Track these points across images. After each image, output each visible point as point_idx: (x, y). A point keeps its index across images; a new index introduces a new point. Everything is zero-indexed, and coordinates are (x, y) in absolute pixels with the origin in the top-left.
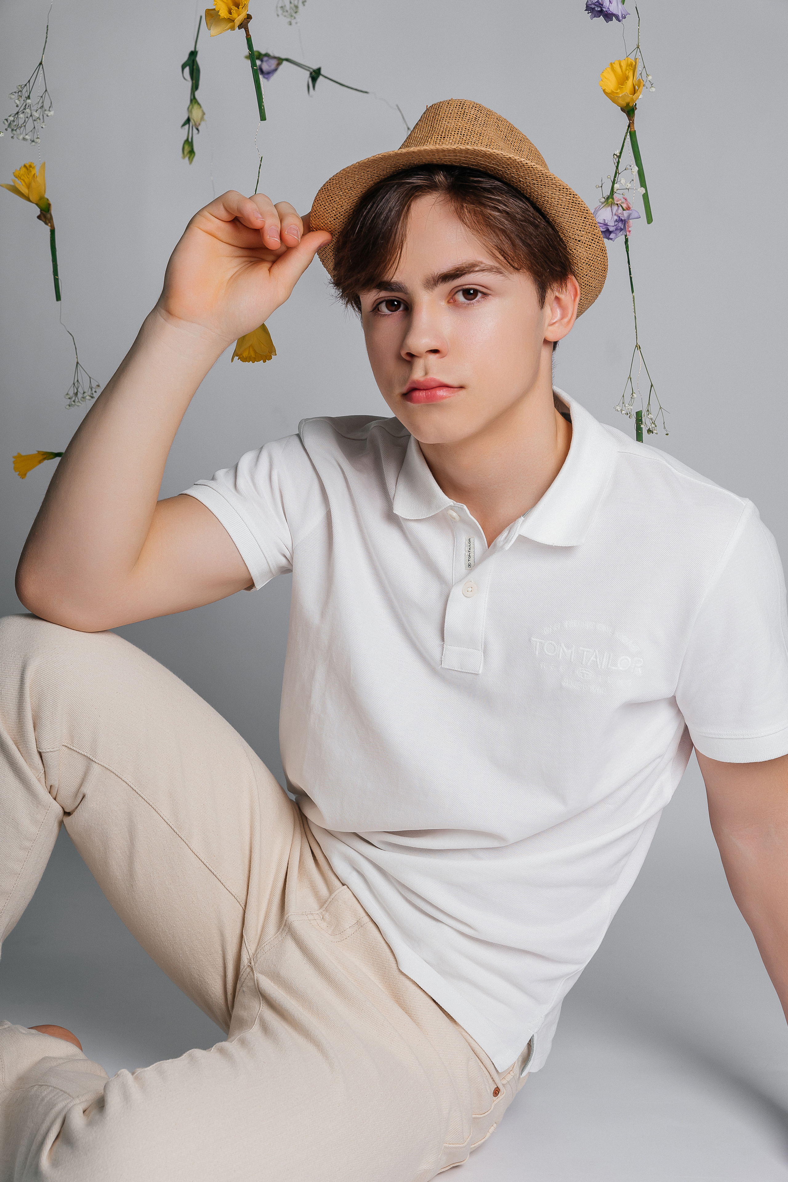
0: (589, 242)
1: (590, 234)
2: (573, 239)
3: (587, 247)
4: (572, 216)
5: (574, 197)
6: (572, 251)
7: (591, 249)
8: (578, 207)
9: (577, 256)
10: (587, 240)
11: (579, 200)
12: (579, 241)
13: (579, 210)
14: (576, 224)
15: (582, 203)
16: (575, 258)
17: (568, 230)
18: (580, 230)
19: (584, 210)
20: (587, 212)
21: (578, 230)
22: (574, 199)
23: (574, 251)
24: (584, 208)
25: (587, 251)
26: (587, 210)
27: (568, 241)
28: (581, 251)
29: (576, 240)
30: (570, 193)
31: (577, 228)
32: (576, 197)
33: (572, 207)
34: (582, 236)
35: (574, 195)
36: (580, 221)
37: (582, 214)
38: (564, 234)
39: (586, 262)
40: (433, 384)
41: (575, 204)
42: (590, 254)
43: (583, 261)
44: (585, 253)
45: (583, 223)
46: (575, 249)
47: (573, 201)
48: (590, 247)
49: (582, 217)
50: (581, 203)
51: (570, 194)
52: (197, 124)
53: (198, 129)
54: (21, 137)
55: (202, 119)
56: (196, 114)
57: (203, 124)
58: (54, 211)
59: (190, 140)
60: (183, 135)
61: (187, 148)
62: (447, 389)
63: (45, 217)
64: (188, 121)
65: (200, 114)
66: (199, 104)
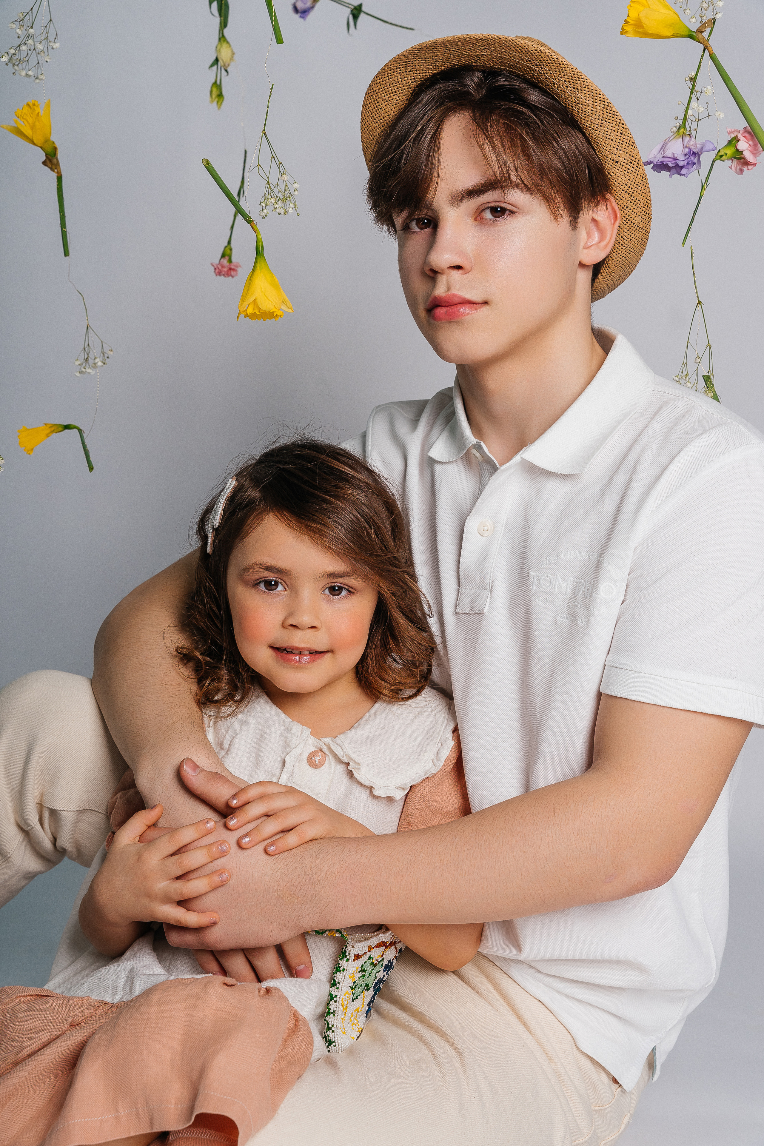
0: (627, 164)
1: (628, 155)
2: (610, 159)
3: (625, 171)
4: (607, 130)
5: (608, 106)
6: (611, 175)
7: (629, 173)
8: (613, 119)
9: (615, 181)
10: (625, 161)
11: (614, 109)
12: (617, 162)
13: (614, 122)
14: (612, 140)
15: (618, 114)
16: (614, 184)
17: (605, 148)
18: (617, 149)
19: (620, 123)
20: (623, 126)
21: (615, 148)
22: (609, 108)
23: (612, 174)
24: (620, 121)
25: (626, 176)
26: (623, 124)
27: (605, 162)
28: (619, 175)
29: (613, 160)
30: (604, 100)
31: (614, 146)
32: (611, 106)
33: (606, 118)
34: (619, 156)
35: (608, 103)
36: (617, 137)
37: (618, 128)
38: (601, 153)
39: (625, 190)
40: (455, 300)
41: (610, 115)
42: (629, 180)
43: (622, 188)
44: (624, 178)
45: (620, 140)
46: (613, 173)
47: (607, 111)
48: (628, 171)
49: (618, 132)
50: (615, 113)
51: (604, 102)
52: (227, 65)
53: (226, 71)
54: (23, 73)
55: (232, 59)
56: (225, 54)
57: (232, 64)
58: (60, 155)
59: (218, 82)
60: (211, 76)
61: (215, 91)
62: (469, 305)
63: (51, 162)
64: (217, 60)
65: (229, 54)
66: (228, 42)
